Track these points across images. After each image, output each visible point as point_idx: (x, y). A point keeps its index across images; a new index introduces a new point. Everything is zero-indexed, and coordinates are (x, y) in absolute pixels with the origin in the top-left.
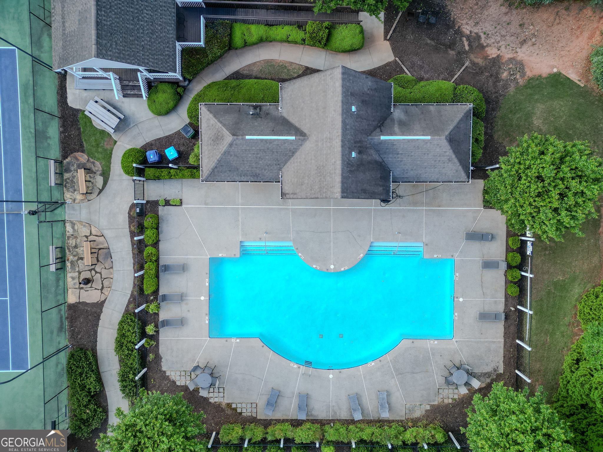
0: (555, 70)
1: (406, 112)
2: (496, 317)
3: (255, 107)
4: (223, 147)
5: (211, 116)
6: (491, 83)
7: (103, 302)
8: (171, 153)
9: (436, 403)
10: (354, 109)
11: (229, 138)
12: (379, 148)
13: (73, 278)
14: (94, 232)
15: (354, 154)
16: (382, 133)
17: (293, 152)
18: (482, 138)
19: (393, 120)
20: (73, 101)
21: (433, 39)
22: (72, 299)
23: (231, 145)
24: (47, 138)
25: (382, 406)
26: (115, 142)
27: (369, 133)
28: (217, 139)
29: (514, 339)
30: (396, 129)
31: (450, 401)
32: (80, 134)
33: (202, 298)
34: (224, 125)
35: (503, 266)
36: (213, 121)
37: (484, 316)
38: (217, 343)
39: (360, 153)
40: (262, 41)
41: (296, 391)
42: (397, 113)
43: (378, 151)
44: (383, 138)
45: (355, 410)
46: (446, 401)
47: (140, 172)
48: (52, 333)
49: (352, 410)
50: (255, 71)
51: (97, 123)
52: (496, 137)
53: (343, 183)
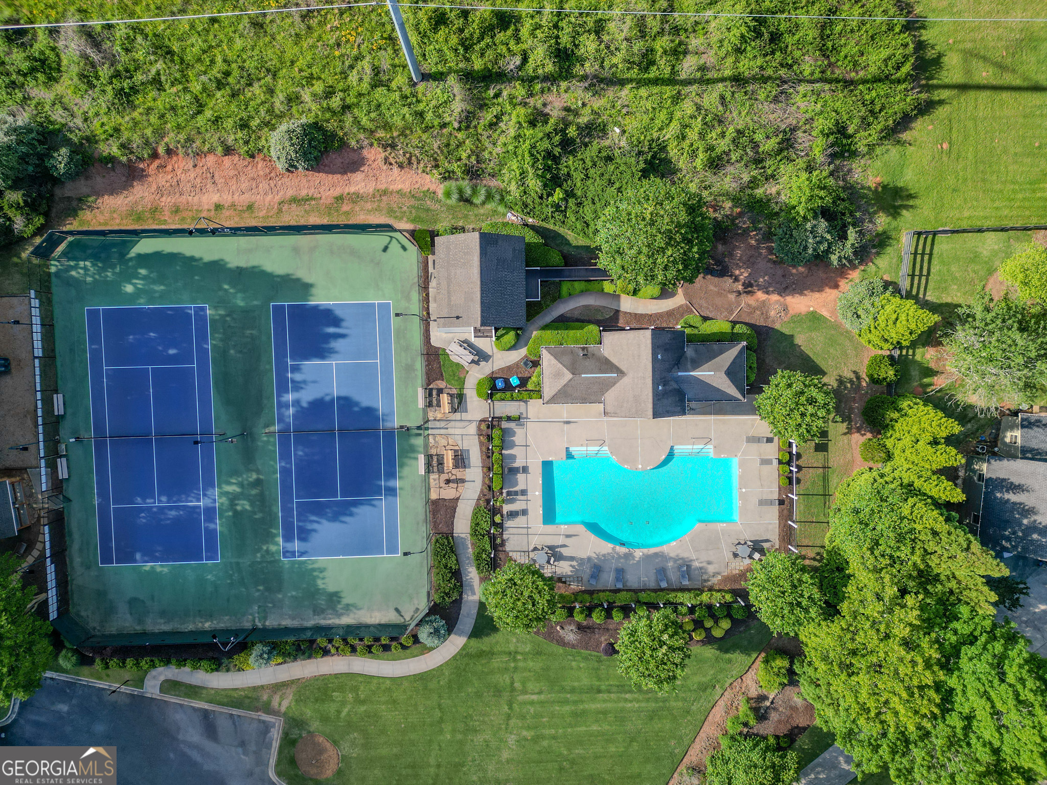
0: (812, 309)
1: (696, 351)
2: (771, 503)
3: (583, 349)
4: (564, 381)
5: (552, 358)
6: (762, 320)
7: (458, 499)
8: (514, 381)
9: (726, 574)
10: (659, 357)
11: (568, 376)
12: (678, 380)
13: (435, 480)
14: (450, 443)
15: (660, 388)
16: (679, 370)
17: (614, 384)
18: (755, 365)
19: (686, 358)
20: (434, 342)
21: (715, 286)
22: (434, 496)
23: (571, 380)
24: (414, 370)
25: (683, 577)
26: (468, 372)
27: (669, 370)
28: (558, 375)
29: (786, 521)
30: (689, 366)
31: (737, 572)
32: (440, 367)
33: (537, 493)
34: (564, 366)
35: (775, 462)
36: (554, 361)
37: (762, 503)
38: (550, 528)
39: (664, 385)
40: (583, 293)
41: (613, 566)
42: (689, 351)
43: (677, 382)
44: (680, 374)
45: (661, 581)
46: (734, 572)
47: (491, 396)
48: (418, 524)
49: (658, 581)
50: (576, 314)
51: (454, 359)
52: (767, 361)
53: (654, 408)
